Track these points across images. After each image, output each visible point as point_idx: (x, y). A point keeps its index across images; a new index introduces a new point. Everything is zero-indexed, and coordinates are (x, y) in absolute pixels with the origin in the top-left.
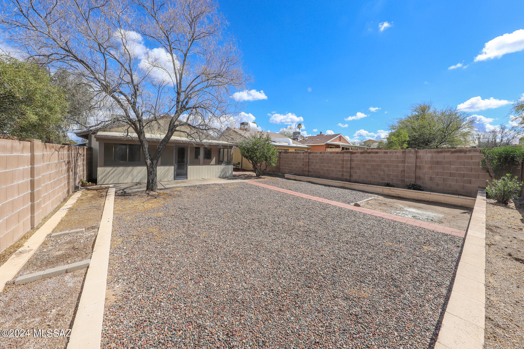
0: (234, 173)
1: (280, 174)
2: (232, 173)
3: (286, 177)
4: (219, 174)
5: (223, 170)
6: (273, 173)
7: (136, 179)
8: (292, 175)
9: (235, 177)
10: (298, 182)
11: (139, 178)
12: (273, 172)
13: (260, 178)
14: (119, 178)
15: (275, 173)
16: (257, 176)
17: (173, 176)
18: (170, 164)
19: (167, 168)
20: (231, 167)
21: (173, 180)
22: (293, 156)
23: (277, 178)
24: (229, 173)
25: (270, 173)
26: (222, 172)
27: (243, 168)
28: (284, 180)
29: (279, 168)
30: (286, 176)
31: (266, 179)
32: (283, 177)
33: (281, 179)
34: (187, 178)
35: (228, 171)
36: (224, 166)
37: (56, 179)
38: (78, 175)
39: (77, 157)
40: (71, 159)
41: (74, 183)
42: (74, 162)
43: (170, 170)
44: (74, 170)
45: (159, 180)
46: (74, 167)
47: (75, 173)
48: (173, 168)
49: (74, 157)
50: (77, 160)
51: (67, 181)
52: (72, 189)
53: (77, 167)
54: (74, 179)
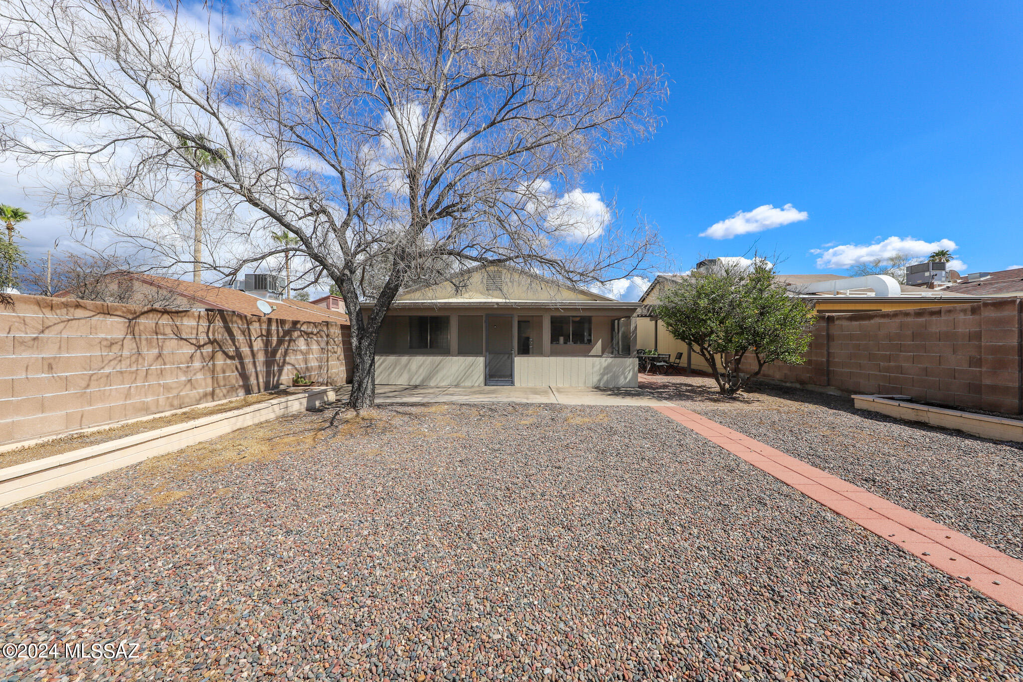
0: (644, 378)
1: (832, 391)
2: (635, 377)
3: (858, 404)
4: (596, 379)
5: (607, 370)
6: (798, 386)
7: (415, 378)
8: (896, 403)
9: (642, 390)
10: (941, 436)
11: (421, 378)
12: (802, 383)
13: (735, 399)
14: (389, 374)
15: (810, 387)
16: (723, 390)
17: (482, 378)
18: (475, 353)
19: (470, 359)
20: (632, 363)
21: (483, 384)
22: (902, 326)
23: (811, 407)
24: (626, 378)
25: (788, 385)
26: (603, 375)
27: (693, 367)
28: (845, 419)
29: (828, 373)
30: (860, 401)
31: (755, 406)
32: (844, 403)
33: (831, 411)
34: (512, 383)
35: (623, 373)
36: (609, 360)
37: (107, 370)
38: (290, 367)
39: (284, 336)
40: (239, 337)
41: (261, 380)
42: (267, 343)
43: (478, 364)
44: (261, 358)
45: (455, 384)
46: (266, 352)
47: (269, 363)
48: (481, 360)
49: (262, 335)
50: (290, 341)
51: (209, 375)
52: (233, 389)
53: (286, 353)
54: (268, 374)
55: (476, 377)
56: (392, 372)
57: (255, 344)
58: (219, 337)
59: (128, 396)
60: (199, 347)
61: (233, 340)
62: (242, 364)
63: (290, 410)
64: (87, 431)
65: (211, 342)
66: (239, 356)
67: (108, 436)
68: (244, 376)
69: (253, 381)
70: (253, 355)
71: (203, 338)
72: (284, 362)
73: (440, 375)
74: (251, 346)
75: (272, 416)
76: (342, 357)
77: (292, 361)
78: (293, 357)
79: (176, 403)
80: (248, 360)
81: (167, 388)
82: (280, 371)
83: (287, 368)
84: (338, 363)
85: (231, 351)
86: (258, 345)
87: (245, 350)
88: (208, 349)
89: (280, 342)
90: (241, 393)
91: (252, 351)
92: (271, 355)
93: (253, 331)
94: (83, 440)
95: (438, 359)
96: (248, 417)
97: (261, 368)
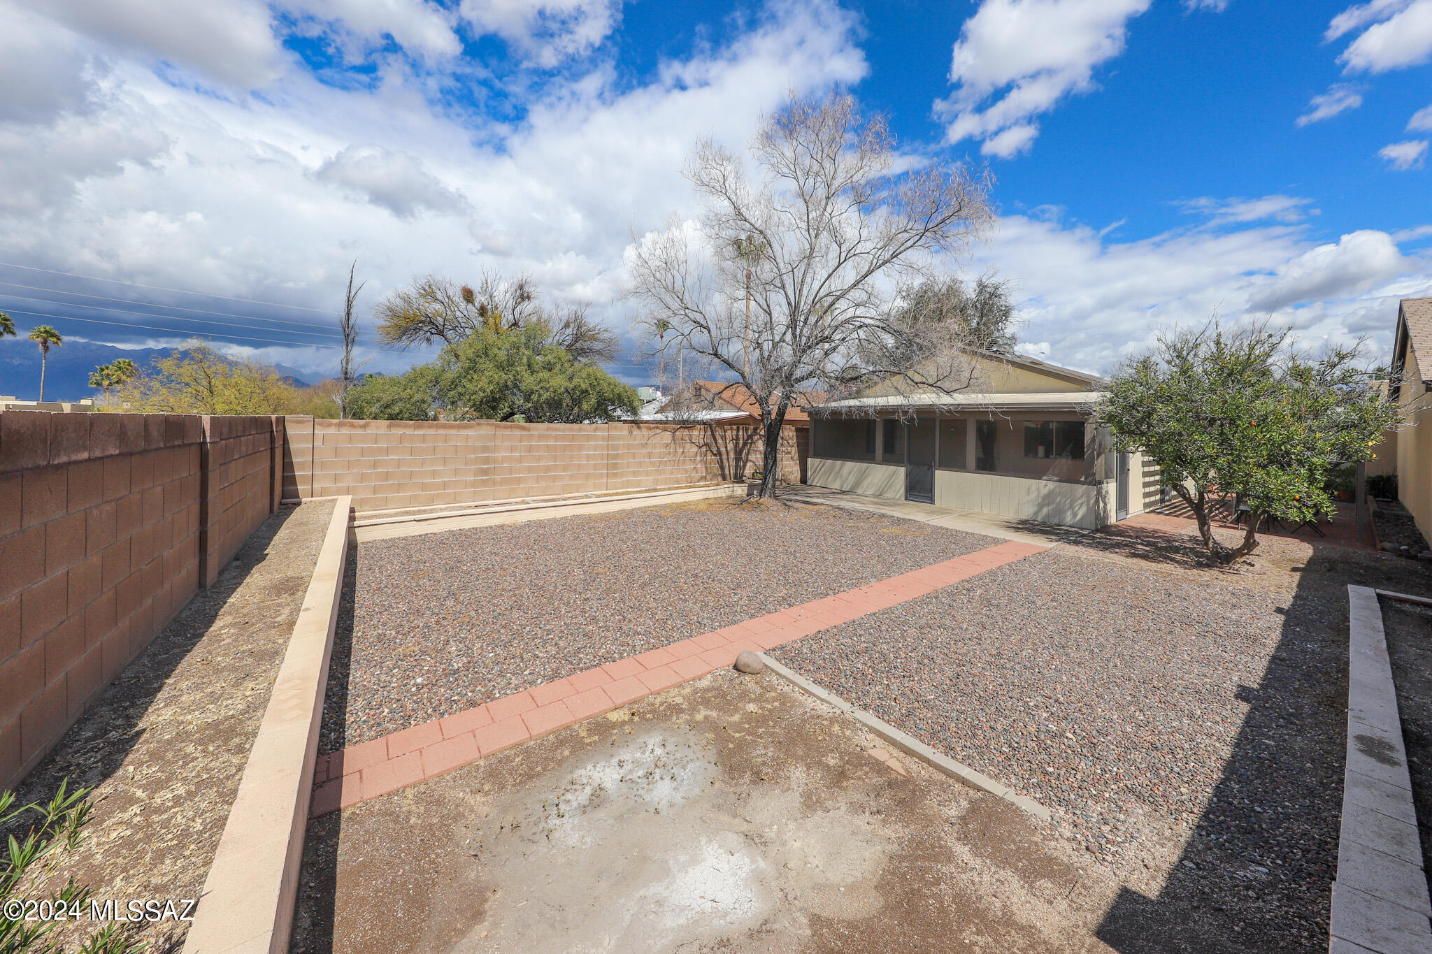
2: (1091, 515)
4: (1031, 510)
5: (1047, 499)
17: (903, 489)
18: (898, 462)
19: (892, 468)
20: (1085, 493)
21: (903, 499)
24: (1075, 515)
34: (933, 501)
36: (1052, 485)
37: (665, 459)
38: (751, 464)
39: (748, 439)
40: (720, 441)
41: (732, 472)
42: (736, 445)
43: (898, 475)
44: (732, 455)
45: (878, 494)
46: (736, 451)
47: (738, 459)
48: (902, 471)
49: (733, 439)
50: (751, 443)
51: (704, 466)
52: (715, 476)
53: (748, 454)
54: (737, 467)
55: (898, 487)
56: (829, 476)
57: (728, 445)
58: (709, 441)
59: (672, 473)
60: (700, 447)
61: (716, 443)
62: (721, 459)
63: (735, 493)
64: (658, 487)
65: (706, 445)
66: (719, 453)
67: (664, 490)
68: (722, 468)
69: (727, 472)
70: (727, 453)
71: (702, 442)
72: (747, 460)
73: (865, 483)
74: (726, 447)
75: (724, 495)
76: (796, 457)
77: (753, 460)
78: (754, 456)
79: (689, 480)
80: (724, 457)
81: (686, 471)
82: (744, 466)
83: (749, 464)
84: (792, 463)
85: (715, 450)
86: (730, 446)
87: (723, 450)
88: (704, 449)
89: (745, 444)
90: (720, 479)
91: (727, 450)
92: (738, 453)
93: (727, 437)
94: (656, 490)
95: (865, 465)
96: (711, 493)
97: (733, 463)
